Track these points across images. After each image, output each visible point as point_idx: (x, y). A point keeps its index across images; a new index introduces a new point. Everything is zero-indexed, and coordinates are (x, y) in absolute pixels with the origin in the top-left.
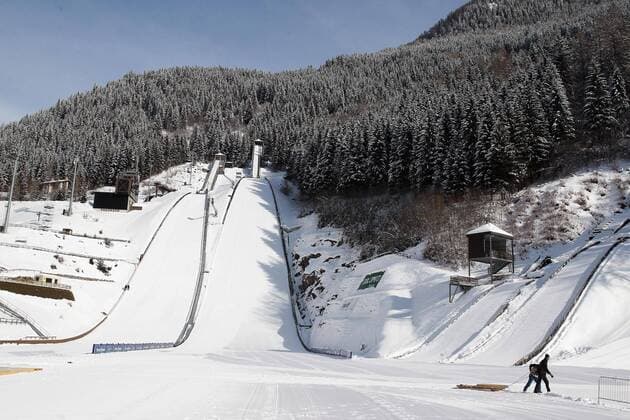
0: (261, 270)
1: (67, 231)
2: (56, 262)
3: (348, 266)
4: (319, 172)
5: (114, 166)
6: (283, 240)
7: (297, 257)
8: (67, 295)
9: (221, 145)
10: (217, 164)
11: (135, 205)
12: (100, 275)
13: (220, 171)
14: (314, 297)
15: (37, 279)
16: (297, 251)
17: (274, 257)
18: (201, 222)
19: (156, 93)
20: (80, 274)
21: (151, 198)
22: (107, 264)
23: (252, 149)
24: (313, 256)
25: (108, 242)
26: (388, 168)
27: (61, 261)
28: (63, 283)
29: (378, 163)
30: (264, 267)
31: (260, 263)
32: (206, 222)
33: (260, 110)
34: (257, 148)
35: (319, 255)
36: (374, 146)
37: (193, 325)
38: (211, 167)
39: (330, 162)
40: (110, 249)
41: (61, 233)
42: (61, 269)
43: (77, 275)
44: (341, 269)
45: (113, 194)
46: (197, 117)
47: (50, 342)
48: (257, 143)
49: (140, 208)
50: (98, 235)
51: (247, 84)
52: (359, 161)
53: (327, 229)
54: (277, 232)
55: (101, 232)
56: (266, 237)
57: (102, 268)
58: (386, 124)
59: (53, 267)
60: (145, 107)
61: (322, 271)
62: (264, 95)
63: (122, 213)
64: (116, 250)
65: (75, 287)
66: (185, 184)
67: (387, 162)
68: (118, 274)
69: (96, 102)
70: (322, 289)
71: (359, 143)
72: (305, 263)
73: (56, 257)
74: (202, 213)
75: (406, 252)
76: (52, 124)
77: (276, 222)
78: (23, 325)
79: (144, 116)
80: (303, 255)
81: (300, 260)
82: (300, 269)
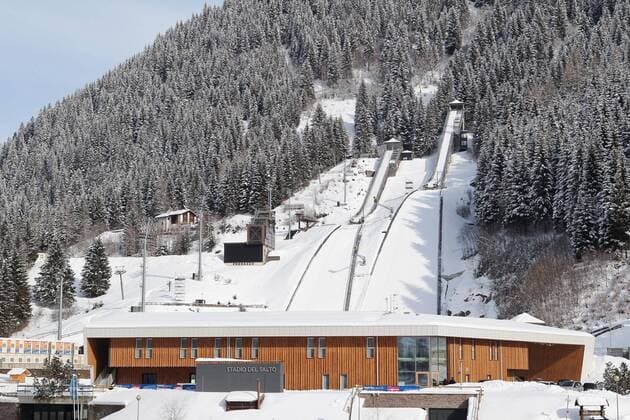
1: (200, 302)
5: (245, 187)
7: (449, 314)
9: (396, 120)
10: (387, 158)
11: (272, 254)
21: (293, 233)
23: (445, 115)
24: (463, 314)
32: (352, 273)
34: (452, 118)
35: (468, 313)
38: (378, 166)
41: (194, 305)
45: (245, 244)
48: (454, 107)
49: (277, 258)
50: (233, 302)
52: (522, 191)
55: (235, 298)
63: (257, 266)
66: (339, 204)
69: (210, 43)
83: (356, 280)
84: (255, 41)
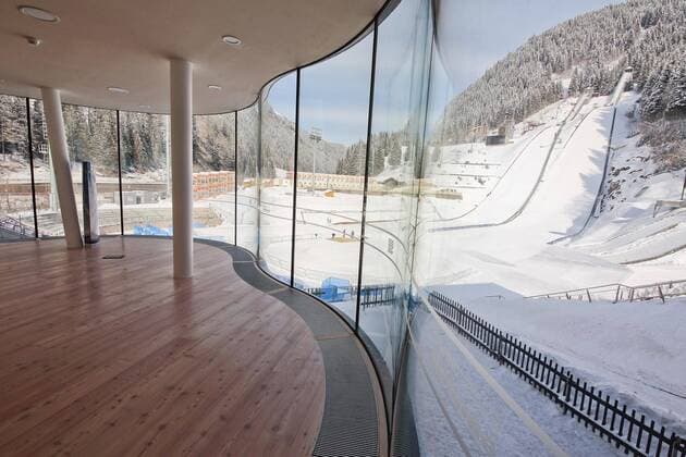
0: (580, 179)
1: (467, 163)
2: (458, 180)
6: (608, 157)
7: (614, 169)
8: (459, 197)
9: (592, 80)
10: (584, 97)
11: (510, 141)
12: (480, 185)
14: (613, 198)
16: (615, 164)
17: (592, 170)
20: (469, 186)
21: (525, 132)
22: (483, 179)
24: (624, 169)
25: (487, 166)
27: (460, 179)
28: (459, 191)
30: (583, 177)
31: (581, 174)
32: (552, 148)
35: (629, 168)
37: (521, 213)
38: (579, 101)
40: (488, 170)
41: (464, 164)
42: (461, 184)
43: (467, 186)
44: (639, 179)
45: (496, 136)
48: (627, 71)
49: (513, 142)
50: (483, 163)
53: (643, 147)
54: (605, 151)
55: (485, 161)
56: (592, 155)
57: (480, 181)
61: (624, 181)
62: (650, 20)
64: (492, 170)
65: (464, 193)
66: (553, 118)
68: (489, 185)
70: (620, 193)
72: (616, 174)
73: (458, 178)
77: (606, 144)
80: (618, 167)
81: (615, 171)
82: (612, 177)
83: (554, 151)
84: (527, 60)
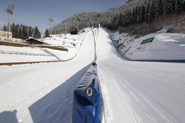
0: (108, 43)
1: (66, 38)
2: (63, 43)
3: (131, 40)
4: (117, 23)
6: (111, 37)
7: (115, 41)
8: (66, 50)
10: (92, 27)
11: (79, 33)
13: (93, 29)
14: (123, 48)
15: (59, 46)
16: (115, 39)
17: (110, 41)
18: (93, 35)
19: (79, 17)
20: (69, 46)
23: (98, 25)
25: (74, 40)
26: (137, 18)
28: (65, 48)
29: (134, 17)
30: (109, 43)
32: (94, 35)
33: (98, 19)
34: (99, 25)
36: (133, 13)
37: (96, 56)
39: (120, 20)
40: (75, 41)
41: (64, 38)
42: (65, 45)
43: (68, 46)
44: (129, 41)
45: (74, 31)
46: (87, 21)
47: (61, 61)
48: (99, 24)
51: (95, 14)
52: (128, 17)
53: (122, 34)
54: (109, 36)
55: (73, 38)
56: (107, 37)
57: (74, 45)
58: (129, 12)
59: (63, 44)
60: (78, 20)
61: (124, 42)
62: (99, 16)
63: (76, 35)
65: (68, 49)
67: (137, 16)
68: (77, 46)
70: (125, 46)
71: (128, 13)
72: (118, 42)
73: (64, 42)
74: (93, 34)
75: (156, 32)
76: (62, 24)
78: (53, 57)
79: (78, 21)
80: (116, 40)
81: (116, 41)
82: (116, 43)
